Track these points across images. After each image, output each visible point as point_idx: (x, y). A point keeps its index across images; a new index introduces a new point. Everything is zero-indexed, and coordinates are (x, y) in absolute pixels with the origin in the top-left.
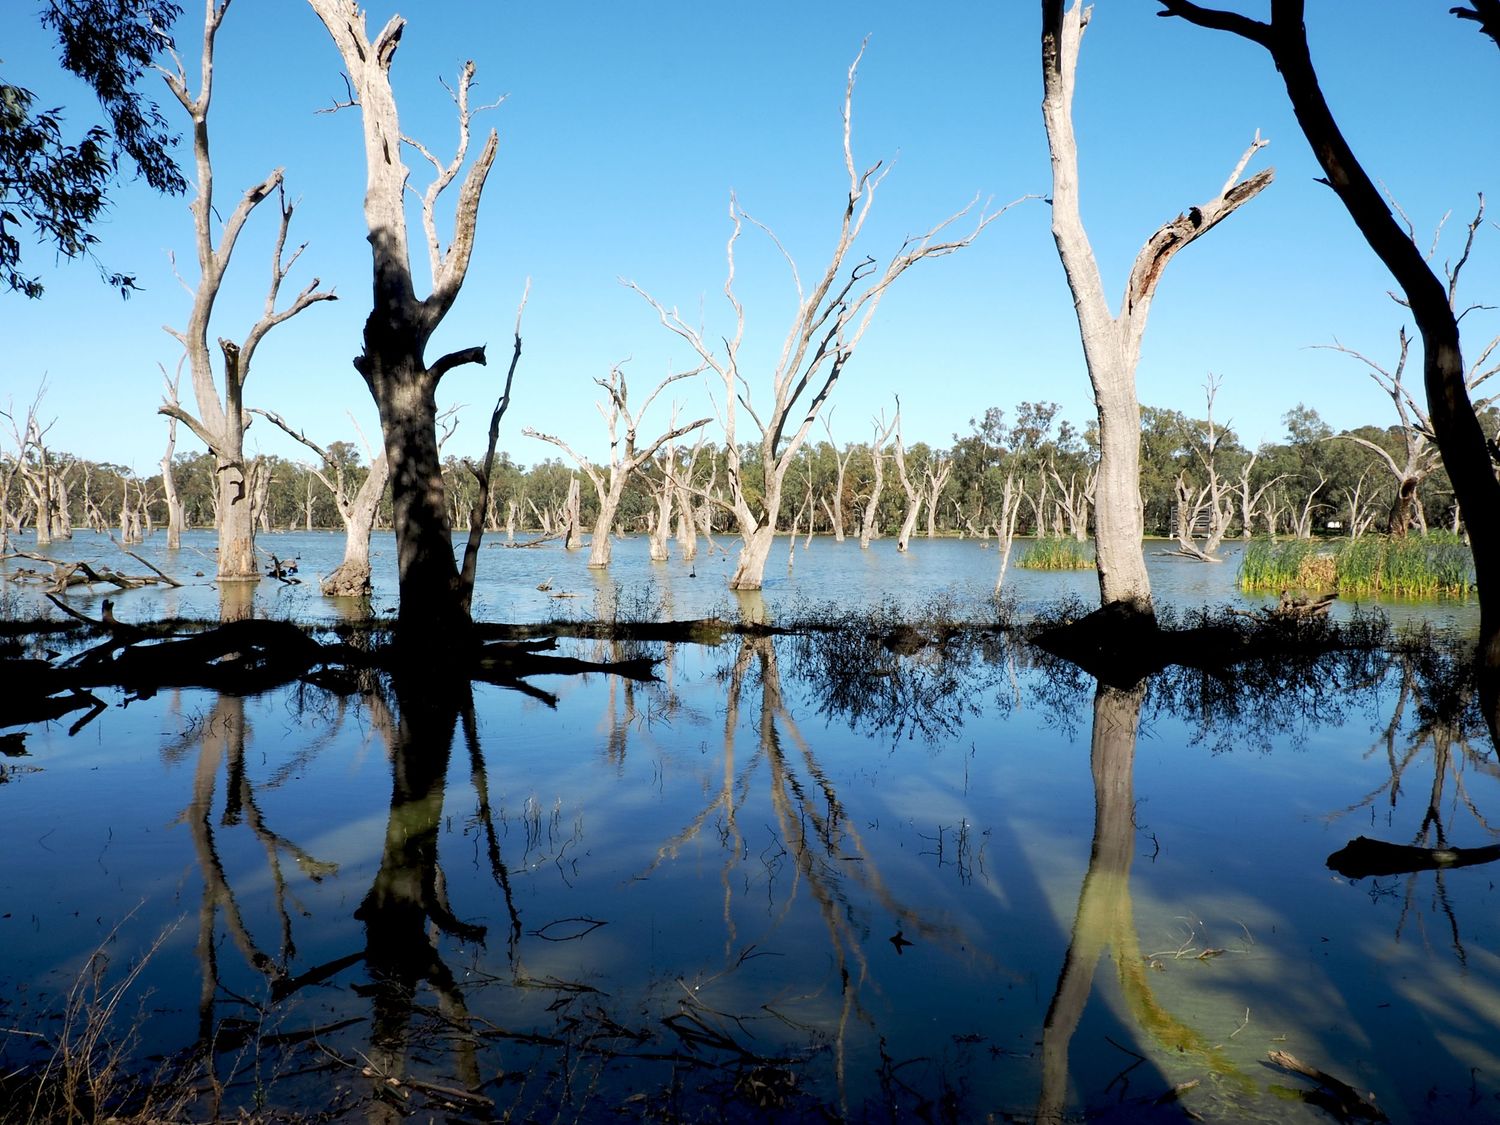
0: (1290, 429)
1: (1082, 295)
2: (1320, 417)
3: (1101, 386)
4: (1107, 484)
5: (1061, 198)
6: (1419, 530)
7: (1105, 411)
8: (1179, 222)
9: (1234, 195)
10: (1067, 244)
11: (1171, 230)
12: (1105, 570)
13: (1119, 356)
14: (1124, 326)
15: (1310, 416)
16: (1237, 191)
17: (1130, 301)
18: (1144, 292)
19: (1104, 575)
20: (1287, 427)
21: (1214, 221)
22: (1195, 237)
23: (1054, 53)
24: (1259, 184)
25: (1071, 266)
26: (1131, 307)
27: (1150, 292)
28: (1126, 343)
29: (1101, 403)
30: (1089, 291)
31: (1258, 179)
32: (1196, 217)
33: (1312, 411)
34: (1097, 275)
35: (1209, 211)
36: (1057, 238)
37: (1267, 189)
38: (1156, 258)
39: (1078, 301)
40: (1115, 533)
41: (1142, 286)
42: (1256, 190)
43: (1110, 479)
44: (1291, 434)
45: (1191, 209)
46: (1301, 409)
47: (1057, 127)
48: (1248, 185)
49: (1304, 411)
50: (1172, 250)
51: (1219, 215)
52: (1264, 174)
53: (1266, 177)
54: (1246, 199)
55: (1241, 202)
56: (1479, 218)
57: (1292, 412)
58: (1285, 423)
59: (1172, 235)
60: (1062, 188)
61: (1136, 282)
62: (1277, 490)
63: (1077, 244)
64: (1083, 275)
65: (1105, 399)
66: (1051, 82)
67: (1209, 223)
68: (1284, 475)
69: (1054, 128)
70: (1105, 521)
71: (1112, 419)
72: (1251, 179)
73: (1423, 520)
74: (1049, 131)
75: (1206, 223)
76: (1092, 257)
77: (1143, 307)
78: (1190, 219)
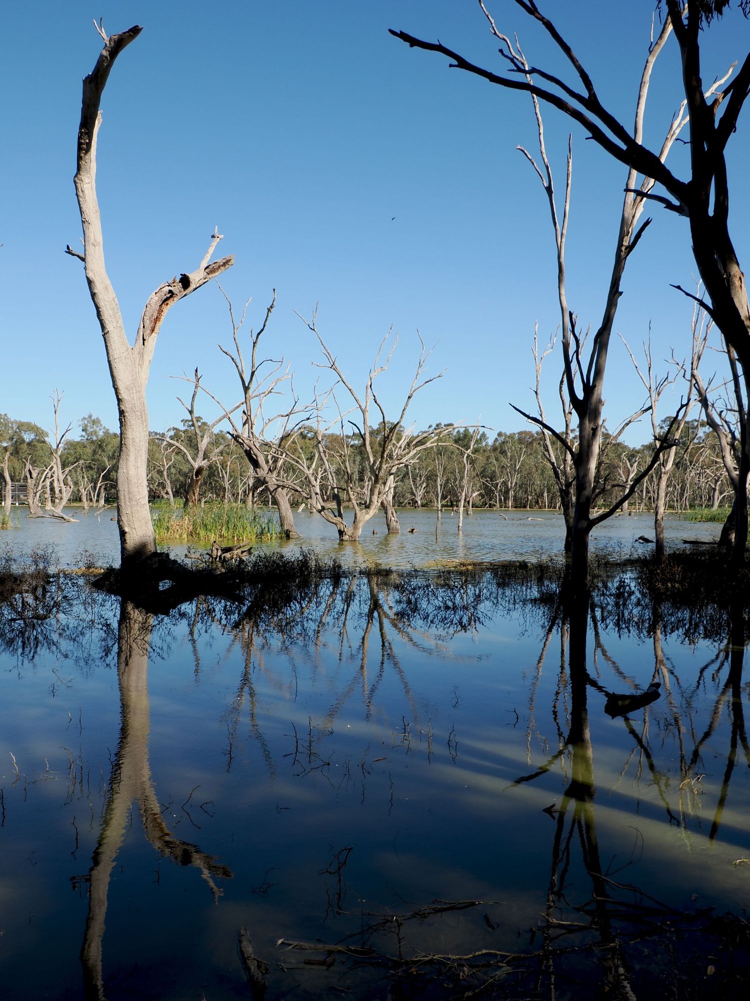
0: (83, 430)
1: (109, 327)
2: (102, 423)
3: (124, 394)
4: (127, 467)
5: (93, 252)
6: (168, 499)
7: (126, 414)
8: (174, 283)
9: (211, 270)
10: (99, 288)
11: (170, 288)
12: (126, 529)
13: (136, 375)
14: (139, 353)
15: (96, 422)
16: (210, 267)
17: (143, 336)
18: (153, 330)
19: (126, 533)
20: (81, 428)
21: (198, 286)
22: (185, 295)
23: (88, 141)
24: (224, 264)
25: (102, 304)
26: (144, 340)
27: (156, 330)
28: (141, 365)
29: (123, 408)
30: (115, 324)
31: (224, 261)
32: (185, 281)
33: (97, 418)
34: (120, 313)
35: (195, 278)
36: (90, 282)
37: (229, 269)
38: (161, 306)
39: (106, 331)
40: (134, 503)
41: (151, 325)
42: (222, 268)
43: (129, 463)
44: (84, 433)
45: (181, 275)
46: (90, 417)
47: (87, 198)
48: (218, 264)
49: (93, 418)
50: (170, 302)
51: (201, 282)
52: (228, 259)
53: (229, 261)
54: (216, 274)
55: (214, 275)
56: (273, 304)
57: (84, 419)
58: (80, 426)
59: (170, 291)
60: (93, 244)
61: (147, 323)
62: (76, 471)
63: (106, 288)
64: (111, 312)
65: (127, 405)
66: (83, 162)
67: (194, 287)
68: (81, 462)
69: (85, 198)
70: (126, 494)
71: (131, 420)
72: (220, 261)
73: (171, 493)
74: (81, 200)
75: (193, 286)
76: (116, 299)
77: (152, 340)
78: (180, 282)
